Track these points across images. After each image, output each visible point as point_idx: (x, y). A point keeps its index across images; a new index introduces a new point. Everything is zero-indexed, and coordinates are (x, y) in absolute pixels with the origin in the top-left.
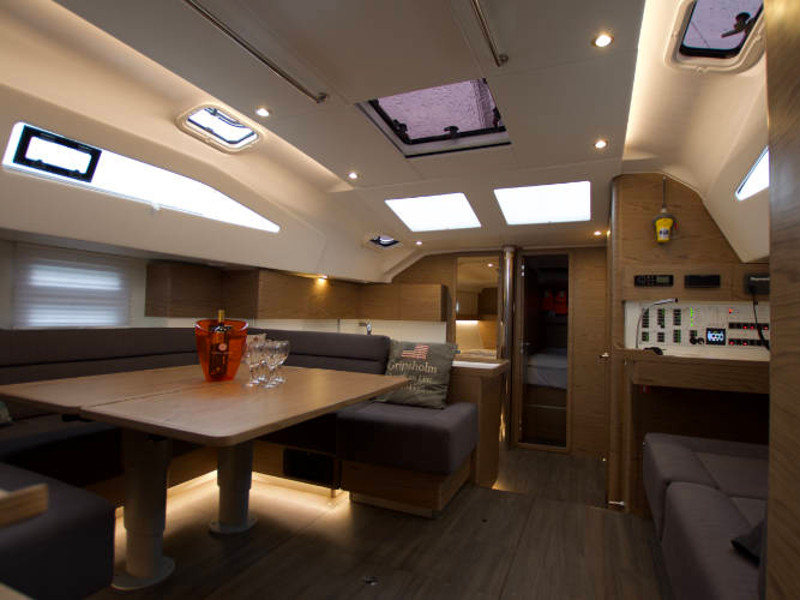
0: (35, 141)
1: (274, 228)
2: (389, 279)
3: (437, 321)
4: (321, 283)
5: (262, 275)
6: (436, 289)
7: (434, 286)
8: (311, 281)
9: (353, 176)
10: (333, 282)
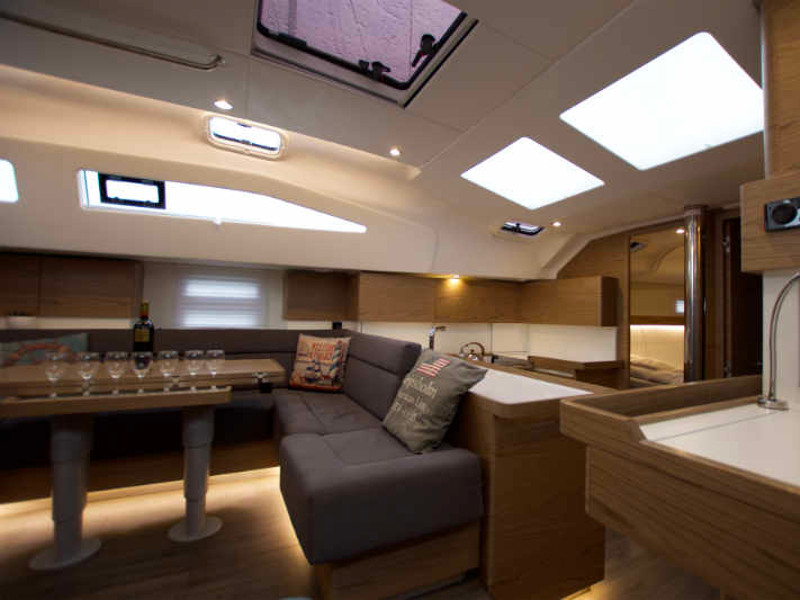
0: (110, 184)
1: (361, 229)
2: (553, 275)
3: (596, 325)
4: (454, 283)
5: (362, 278)
6: (595, 283)
7: (592, 279)
8: (439, 282)
9: (395, 152)
10: (472, 283)
